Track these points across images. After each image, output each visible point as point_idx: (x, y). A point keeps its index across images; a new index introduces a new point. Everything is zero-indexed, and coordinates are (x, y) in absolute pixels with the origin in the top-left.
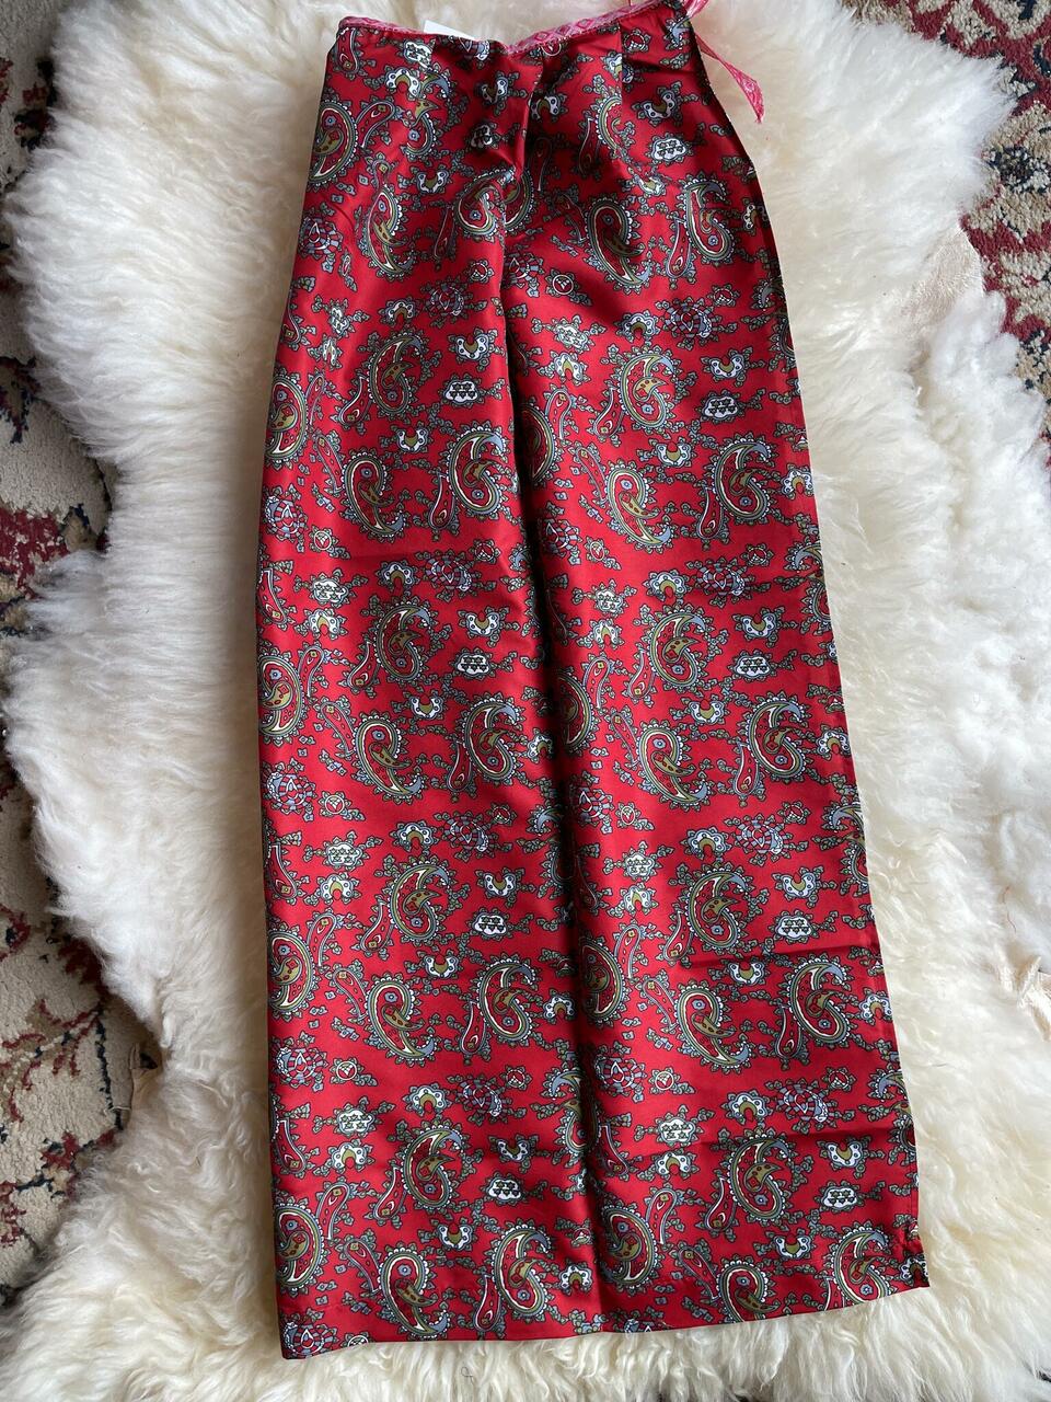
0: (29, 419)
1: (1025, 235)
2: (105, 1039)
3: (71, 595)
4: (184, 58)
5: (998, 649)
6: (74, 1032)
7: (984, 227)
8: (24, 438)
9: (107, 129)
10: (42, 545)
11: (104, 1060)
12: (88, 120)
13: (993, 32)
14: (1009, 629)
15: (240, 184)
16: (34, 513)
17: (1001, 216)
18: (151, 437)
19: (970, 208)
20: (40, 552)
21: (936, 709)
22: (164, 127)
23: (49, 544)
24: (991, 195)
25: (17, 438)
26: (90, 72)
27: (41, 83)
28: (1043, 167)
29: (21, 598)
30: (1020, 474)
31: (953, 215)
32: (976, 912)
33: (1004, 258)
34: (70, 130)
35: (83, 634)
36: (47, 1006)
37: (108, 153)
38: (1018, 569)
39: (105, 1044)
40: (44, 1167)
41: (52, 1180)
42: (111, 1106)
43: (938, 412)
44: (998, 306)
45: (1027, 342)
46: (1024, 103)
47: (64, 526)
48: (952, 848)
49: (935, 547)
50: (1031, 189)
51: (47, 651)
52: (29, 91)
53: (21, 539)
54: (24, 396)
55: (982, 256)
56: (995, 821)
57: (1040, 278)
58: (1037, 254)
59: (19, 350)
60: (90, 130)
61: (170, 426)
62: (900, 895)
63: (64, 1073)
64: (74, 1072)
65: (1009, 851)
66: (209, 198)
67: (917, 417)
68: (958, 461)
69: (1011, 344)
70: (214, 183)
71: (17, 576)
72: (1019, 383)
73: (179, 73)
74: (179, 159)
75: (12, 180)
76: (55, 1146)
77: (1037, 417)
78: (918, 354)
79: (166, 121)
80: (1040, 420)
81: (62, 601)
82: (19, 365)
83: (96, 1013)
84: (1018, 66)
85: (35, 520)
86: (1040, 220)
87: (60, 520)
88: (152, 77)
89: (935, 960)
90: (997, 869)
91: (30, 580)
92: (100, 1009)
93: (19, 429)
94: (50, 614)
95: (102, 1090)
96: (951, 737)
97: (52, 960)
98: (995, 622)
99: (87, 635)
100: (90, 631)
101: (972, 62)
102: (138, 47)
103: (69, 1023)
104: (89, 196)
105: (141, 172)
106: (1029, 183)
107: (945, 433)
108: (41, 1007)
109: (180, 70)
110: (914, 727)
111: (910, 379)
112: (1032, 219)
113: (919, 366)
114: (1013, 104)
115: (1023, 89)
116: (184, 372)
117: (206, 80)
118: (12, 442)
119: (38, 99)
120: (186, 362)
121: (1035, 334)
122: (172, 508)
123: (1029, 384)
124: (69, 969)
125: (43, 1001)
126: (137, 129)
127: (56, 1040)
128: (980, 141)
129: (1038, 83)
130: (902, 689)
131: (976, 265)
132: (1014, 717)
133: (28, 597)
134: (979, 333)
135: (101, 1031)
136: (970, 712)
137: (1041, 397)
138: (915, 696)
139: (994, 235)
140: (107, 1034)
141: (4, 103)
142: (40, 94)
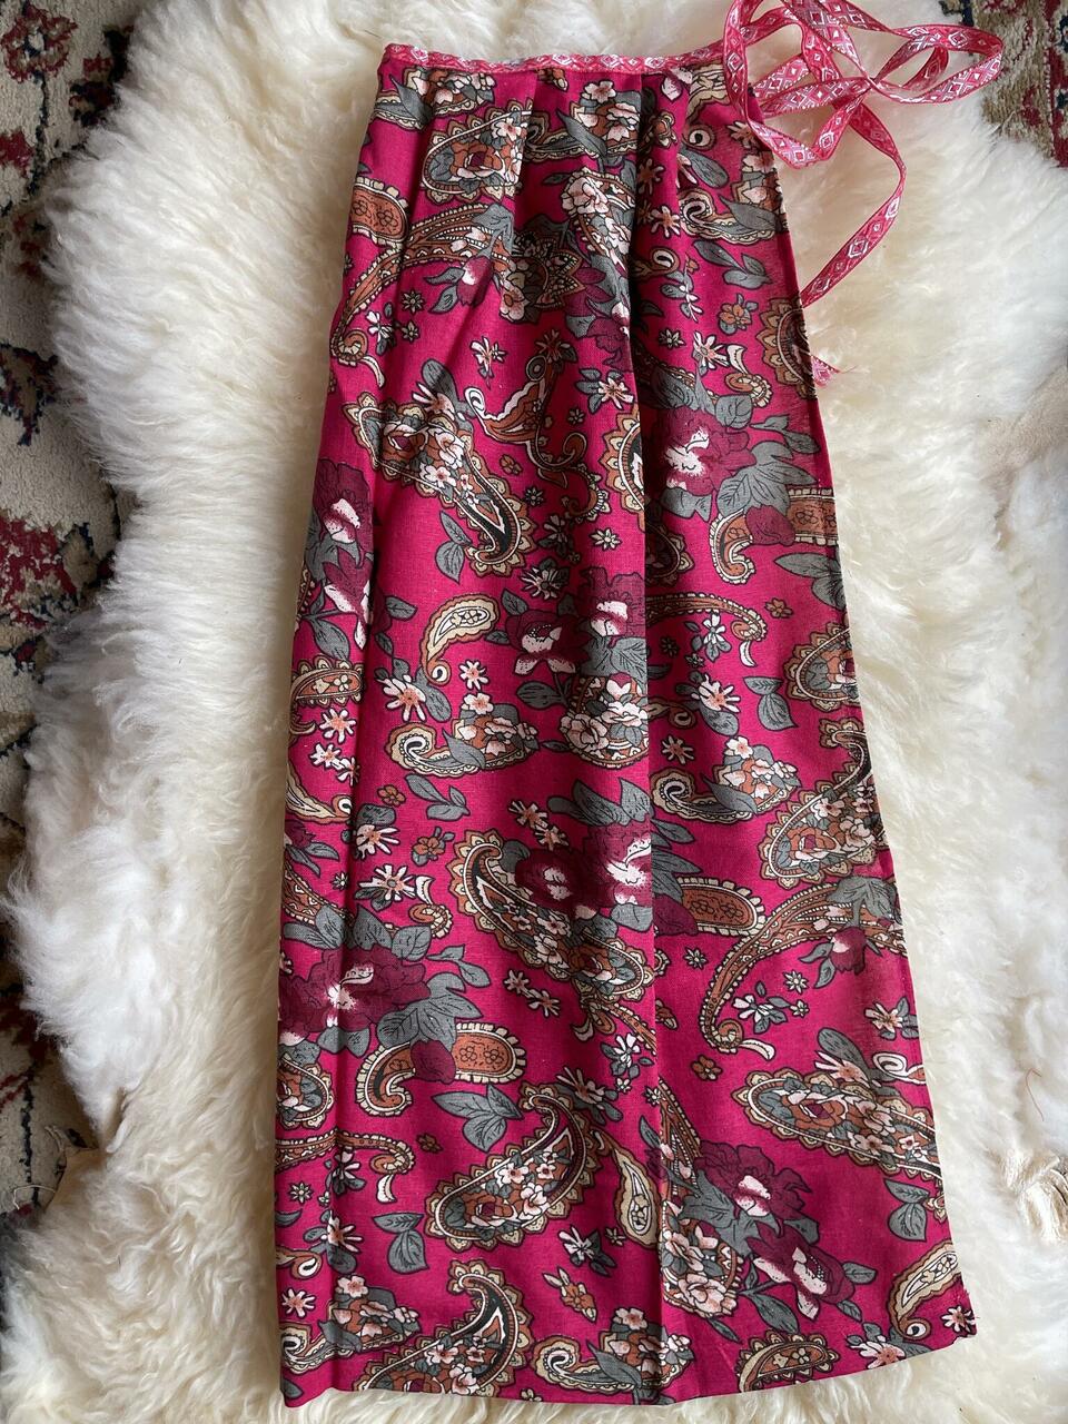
0: (41, 420)
2: (32, 1108)
8: (33, 440)
9: (179, 118)
11: (28, 1129)
12: (161, 105)
16: (33, 524)
23: (44, 562)
25: (26, 440)
27: (106, 53)
29: (6, 615)
39: (32, 1113)
42: (29, 1180)
43: (1017, 557)
47: (64, 544)
52: (90, 60)
53: (14, 551)
54: (39, 395)
56: (1021, 1002)
59: (40, 345)
60: (162, 118)
61: (205, 464)
67: (995, 558)
71: (4, 591)
75: (59, 155)
82: (38, 359)
83: (26, 1078)
85: (33, 533)
87: (61, 537)
90: (1018, 1051)
92: (30, 1074)
93: (29, 431)
95: (21, 1161)
96: (990, 909)
111: (993, 524)
113: (1001, 514)
116: (230, 410)
118: (20, 443)
119: (100, 70)
135: (29, 1098)
136: (1013, 881)
140: (35, 1103)
141: (61, 69)
142: (103, 64)
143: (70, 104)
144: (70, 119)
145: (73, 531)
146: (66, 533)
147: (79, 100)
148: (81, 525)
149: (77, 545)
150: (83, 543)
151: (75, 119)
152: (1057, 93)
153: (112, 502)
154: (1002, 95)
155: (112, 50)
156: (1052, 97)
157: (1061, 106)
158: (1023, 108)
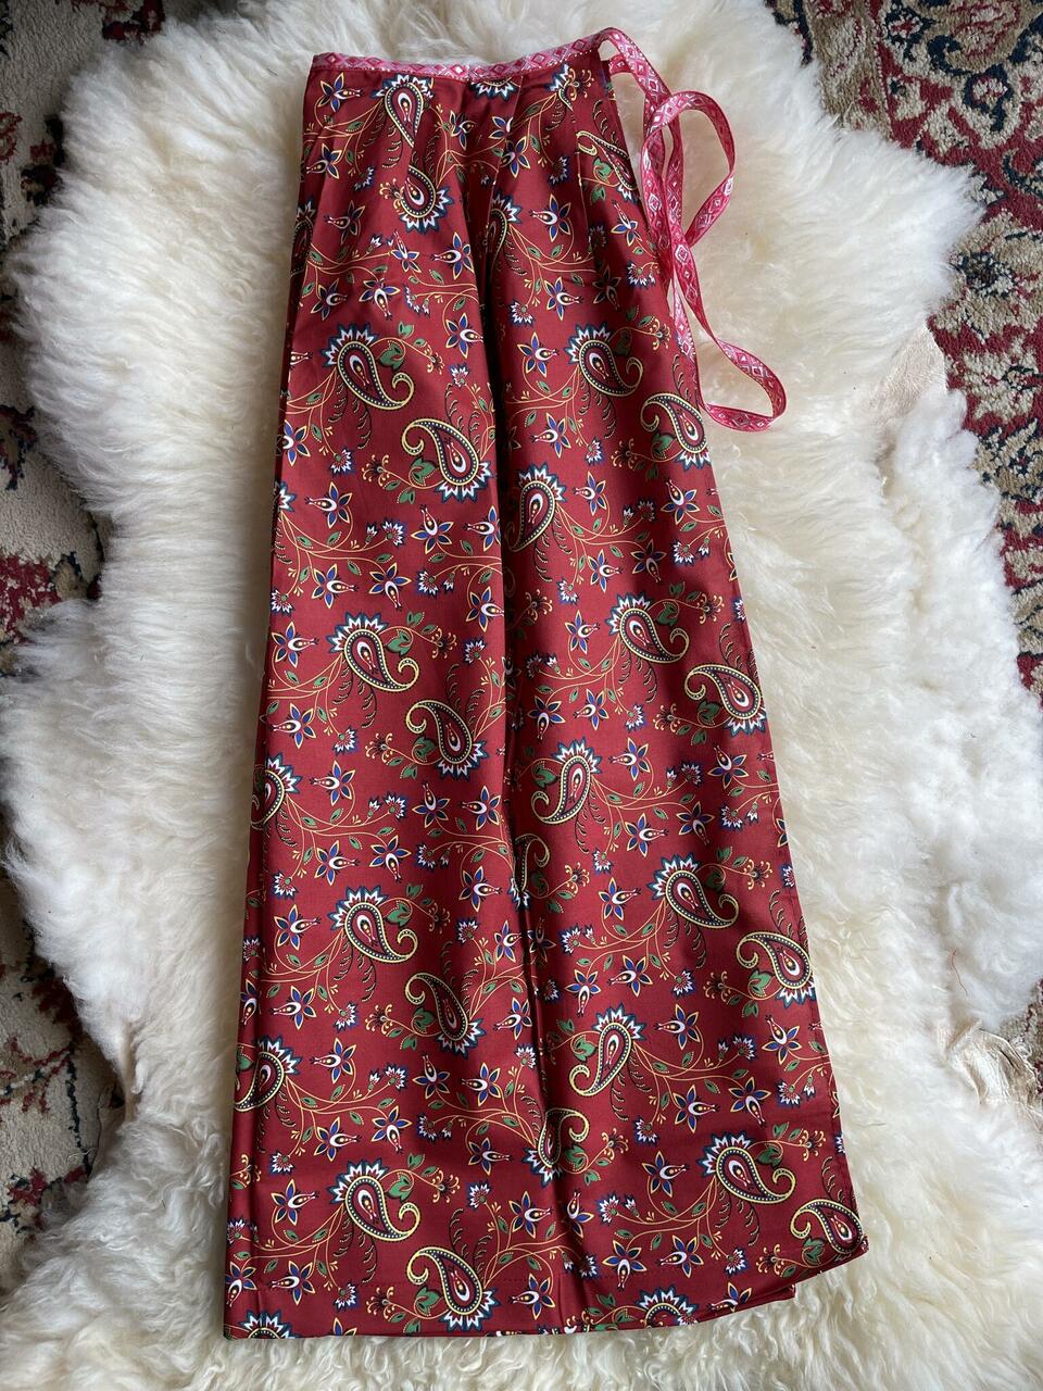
0: (25, 467)
1: (988, 336)
2: (75, 1079)
3: (61, 640)
4: (195, 129)
5: (951, 726)
6: (45, 1070)
7: (949, 327)
8: (19, 484)
9: (115, 194)
10: (33, 591)
11: (73, 1099)
12: (97, 184)
13: (966, 141)
14: (961, 708)
15: (244, 255)
16: (26, 559)
17: (965, 318)
18: (148, 495)
19: (937, 309)
20: (30, 597)
21: (892, 784)
22: (172, 194)
23: (39, 590)
24: (957, 297)
25: (12, 485)
26: (101, 140)
27: (49, 140)
28: (1008, 272)
29: (10, 641)
30: (976, 563)
31: (922, 316)
32: (922, 976)
33: (966, 358)
34: (80, 194)
35: (71, 680)
36: (19, 1043)
37: (117, 219)
38: (971, 651)
39: (75, 1083)
40: (10, 1202)
41: (18, 1215)
42: (79, 1145)
43: (901, 502)
44: (959, 405)
45: (985, 438)
46: (992, 210)
47: (55, 573)
48: (903, 916)
49: (896, 629)
50: (995, 293)
51: (35, 693)
52: (35, 147)
53: (12, 583)
54: (21, 444)
55: (946, 354)
56: (943, 890)
57: (999, 378)
58: (998, 355)
59: (17, 399)
60: (99, 194)
61: (168, 485)
62: (853, 960)
63: (34, 1111)
64: (44, 1110)
65: (956, 919)
66: (214, 266)
67: (882, 505)
68: (918, 547)
69: (970, 441)
70: (220, 252)
71: (7, 620)
72: (978, 476)
73: (189, 144)
74: (186, 226)
75: (17, 233)
76: (22, 1182)
77: (992, 510)
78: (884, 447)
79: (174, 189)
80: (996, 512)
81: (52, 646)
82: (18, 412)
83: (68, 1052)
84: (988, 175)
85: (27, 566)
86: (1002, 323)
87: (51, 566)
88: (162, 146)
89: (883, 1021)
90: (944, 935)
91: (20, 625)
92: (71, 1048)
93: (15, 477)
94: (40, 658)
95: (70, 1128)
96: (905, 810)
97: (27, 998)
98: (948, 701)
99: (77, 683)
100: (78, 678)
101: (945, 172)
102: (147, 117)
103: (41, 1061)
104: (98, 262)
105: (148, 238)
106: (993, 288)
107: (909, 520)
108: (13, 1045)
109: (190, 142)
110: (869, 800)
111: (876, 470)
112: (995, 322)
113: (885, 457)
114: (982, 211)
115: (992, 197)
116: (185, 434)
117: (215, 152)
118: (7, 489)
119: (45, 154)
120: (189, 425)
121: (994, 430)
122: (166, 564)
123: (986, 477)
124: (43, 1007)
125: (15, 1039)
126: (145, 195)
127: (26, 1078)
128: (950, 246)
129: (1007, 192)
130: (861, 762)
131: (940, 364)
132: (963, 792)
133: (16, 641)
134: (941, 428)
135: (72, 1070)
136: (924, 785)
137: (997, 492)
138: (870, 769)
139: (959, 336)
140: (78, 1074)
141: (12, 158)
142: (47, 149)
143: (23, 187)
144: (24, 200)
145: (62, 561)
146: (56, 563)
147: (29, 182)
148: (68, 554)
149: (67, 573)
150: (72, 570)
151: (28, 200)
152: (889, 81)
153: (94, 530)
154: (840, 88)
155: (54, 136)
157: (894, 92)
158: (860, 98)
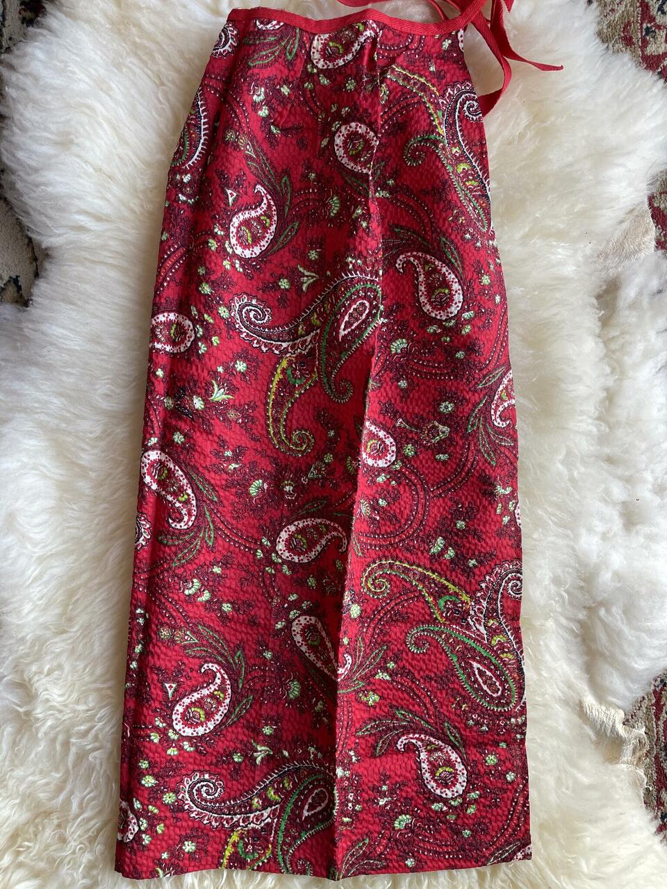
5: (618, 490)
7: (662, 206)
9: (80, 23)
14: (629, 481)
22: (121, 28)
31: (644, 194)
34: (55, 19)
37: (79, 37)
47: (3, 289)
55: (657, 226)
66: (146, 80)
70: (150, 69)
74: (129, 50)
75: (11, 45)
79: (123, 24)
87: (2, 285)
104: (60, 65)
105: (100, 54)
111: (596, 303)
126: (103, 26)
131: (652, 231)
132: (619, 539)
143: (20, 13)
144: (19, 23)
145: (9, 281)
146: (5, 282)
147: (24, 10)
148: (14, 277)
149: (11, 290)
150: (15, 289)
151: (23, 23)
152: (644, 26)
153: (34, 264)
154: (609, 26)
156: (641, 28)
157: (647, 34)
158: (622, 35)
